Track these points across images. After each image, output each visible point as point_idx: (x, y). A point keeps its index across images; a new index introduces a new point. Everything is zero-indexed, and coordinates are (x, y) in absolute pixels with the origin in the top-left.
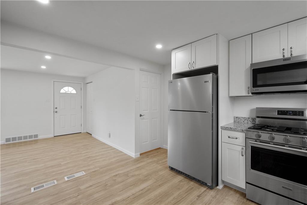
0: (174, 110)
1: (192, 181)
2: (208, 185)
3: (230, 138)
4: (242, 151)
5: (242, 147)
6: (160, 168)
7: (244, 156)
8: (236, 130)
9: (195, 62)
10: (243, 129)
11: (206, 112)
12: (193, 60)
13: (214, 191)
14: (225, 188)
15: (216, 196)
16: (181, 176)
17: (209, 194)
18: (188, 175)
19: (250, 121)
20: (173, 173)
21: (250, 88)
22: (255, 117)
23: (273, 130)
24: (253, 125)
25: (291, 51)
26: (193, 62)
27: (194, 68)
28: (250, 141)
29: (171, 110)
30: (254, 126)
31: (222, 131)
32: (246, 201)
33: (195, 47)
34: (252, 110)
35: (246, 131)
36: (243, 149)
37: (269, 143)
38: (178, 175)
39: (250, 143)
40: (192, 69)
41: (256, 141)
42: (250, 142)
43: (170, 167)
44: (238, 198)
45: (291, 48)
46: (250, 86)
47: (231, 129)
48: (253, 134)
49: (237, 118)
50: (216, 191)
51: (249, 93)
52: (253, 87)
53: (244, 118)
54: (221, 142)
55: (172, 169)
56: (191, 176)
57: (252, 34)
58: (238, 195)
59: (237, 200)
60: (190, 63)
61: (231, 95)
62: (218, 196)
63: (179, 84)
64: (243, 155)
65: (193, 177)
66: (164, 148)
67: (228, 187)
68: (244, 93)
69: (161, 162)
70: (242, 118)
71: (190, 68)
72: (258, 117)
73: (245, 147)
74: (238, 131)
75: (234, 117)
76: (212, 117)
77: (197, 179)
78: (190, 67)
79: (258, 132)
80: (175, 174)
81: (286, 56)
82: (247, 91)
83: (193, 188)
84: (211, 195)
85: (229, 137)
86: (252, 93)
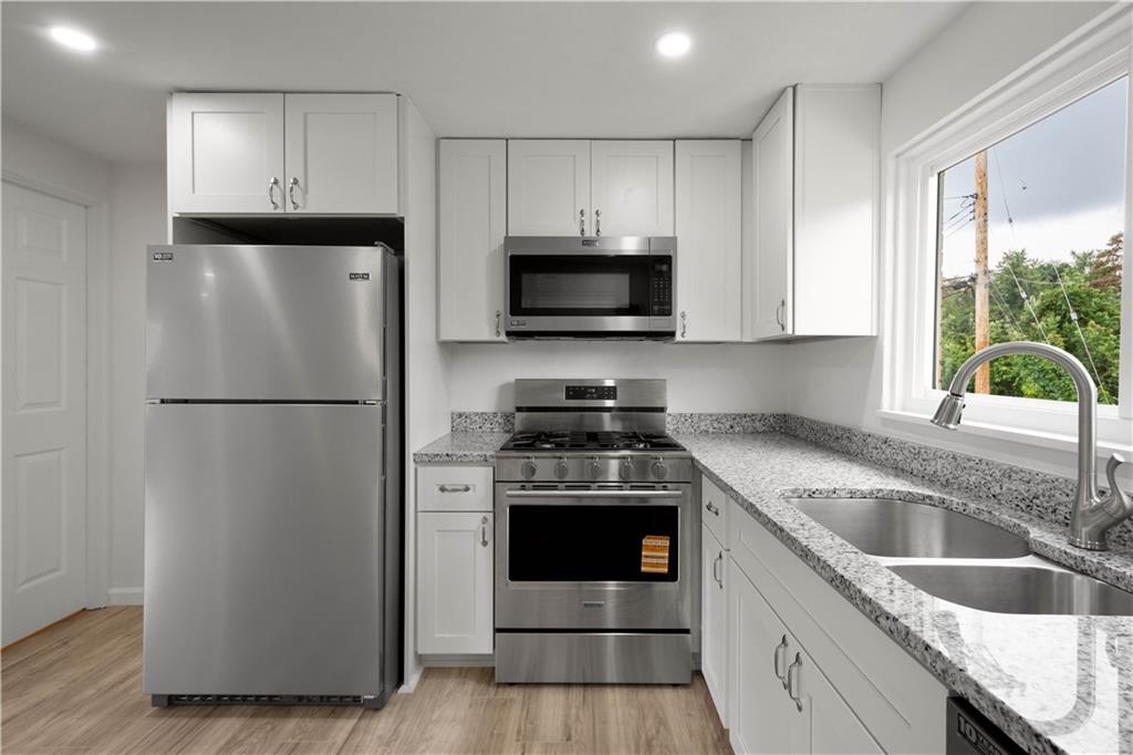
0: (186, 401)
1: (288, 715)
2: (365, 700)
3: (446, 493)
4: (484, 529)
5: (484, 514)
6: (84, 728)
7: (491, 544)
8: (467, 459)
9: (301, 182)
10: (488, 454)
11: (356, 402)
12: (295, 171)
13: (390, 713)
14: (427, 681)
15: (396, 730)
16: (231, 716)
17: (368, 739)
18: (271, 697)
19: (500, 424)
20: (179, 722)
21: (502, 316)
22: (514, 410)
23: (559, 446)
24: (508, 436)
25: (598, 221)
26: (296, 182)
27: (298, 211)
28: (510, 489)
29: (163, 401)
30: (514, 439)
31: (419, 469)
32: (496, 695)
33: (306, 115)
34: (504, 388)
35: (495, 460)
36: (485, 520)
37: (555, 488)
38: (208, 721)
39: (509, 496)
40: (290, 209)
41: (523, 488)
42: (509, 492)
43: (156, 700)
44: (472, 695)
45: (597, 213)
46: (502, 310)
47: (448, 460)
48: (515, 466)
49: (460, 416)
50: (398, 707)
51: (498, 333)
52: (513, 313)
53: (482, 414)
54: (416, 512)
55: (171, 703)
56: (281, 697)
57: (507, 140)
58: (470, 686)
59: (470, 706)
60: (276, 182)
61: (444, 337)
62: (404, 728)
63: (209, 275)
64: (485, 543)
65: (294, 697)
66: (115, 602)
67: (435, 669)
68: (484, 332)
69: (90, 692)
70: (477, 414)
71: (280, 204)
72: (519, 409)
73: (492, 514)
74: (471, 463)
75: (453, 413)
76: (384, 420)
77: (314, 696)
78: (278, 200)
79: (528, 458)
80: (194, 721)
81: (587, 234)
82: (494, 328)
83: (298, 744)
84: (380, 737)
85: (442, 489)
86: (509, 334)
